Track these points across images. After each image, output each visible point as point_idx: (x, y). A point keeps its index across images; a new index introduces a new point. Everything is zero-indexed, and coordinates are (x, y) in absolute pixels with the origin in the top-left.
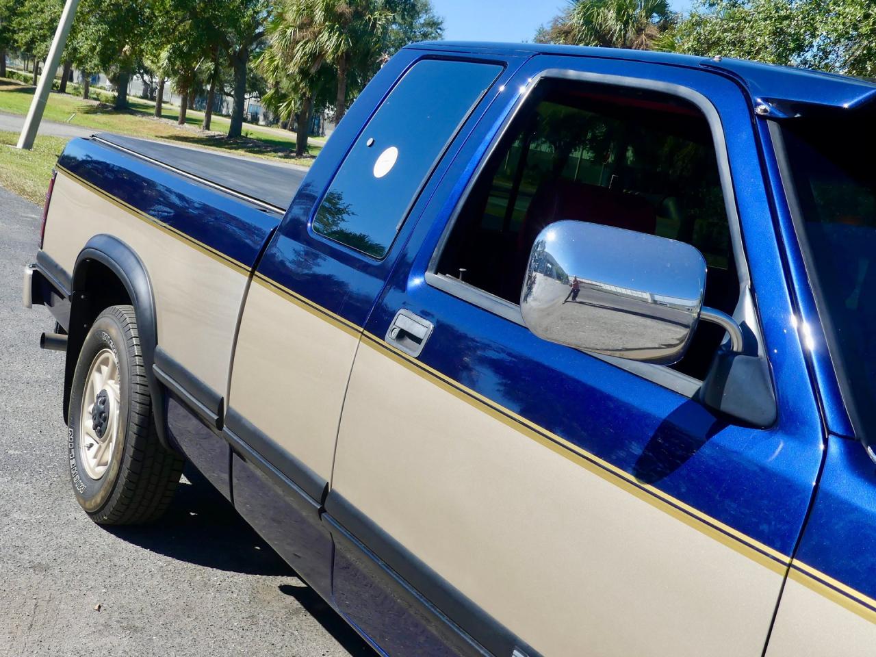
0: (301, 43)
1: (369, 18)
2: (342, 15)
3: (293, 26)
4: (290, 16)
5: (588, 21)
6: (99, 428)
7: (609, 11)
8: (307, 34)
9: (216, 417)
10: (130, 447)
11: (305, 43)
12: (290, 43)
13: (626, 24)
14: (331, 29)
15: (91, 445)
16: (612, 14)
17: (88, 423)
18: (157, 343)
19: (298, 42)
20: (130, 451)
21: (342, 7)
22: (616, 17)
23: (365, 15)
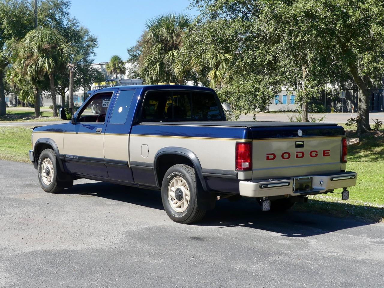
0: (29, 66)
1: (59, 48)
2: (46, 49)
3: (24, 59)
4: (21, 53)
5: (155, 35)
7: (164, 29)
8: (31, 61)
11: (31, 65)
12: (24, 67)
13: (172, 33)
14: (43, 57)
16: (165, 30)
19: (27, 66)
21: (46, 45)
22: (167, 31)
23: (57, 48)
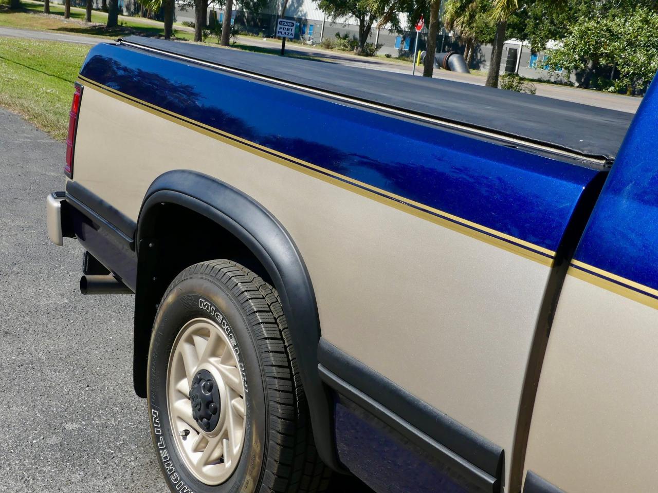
6: (205, 420)
9: (492, 481)
10: (272, 461)
15: (187, 433)
17: (182, 407)
18: (320, 335)
20: (273, 468)
